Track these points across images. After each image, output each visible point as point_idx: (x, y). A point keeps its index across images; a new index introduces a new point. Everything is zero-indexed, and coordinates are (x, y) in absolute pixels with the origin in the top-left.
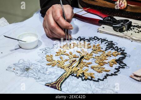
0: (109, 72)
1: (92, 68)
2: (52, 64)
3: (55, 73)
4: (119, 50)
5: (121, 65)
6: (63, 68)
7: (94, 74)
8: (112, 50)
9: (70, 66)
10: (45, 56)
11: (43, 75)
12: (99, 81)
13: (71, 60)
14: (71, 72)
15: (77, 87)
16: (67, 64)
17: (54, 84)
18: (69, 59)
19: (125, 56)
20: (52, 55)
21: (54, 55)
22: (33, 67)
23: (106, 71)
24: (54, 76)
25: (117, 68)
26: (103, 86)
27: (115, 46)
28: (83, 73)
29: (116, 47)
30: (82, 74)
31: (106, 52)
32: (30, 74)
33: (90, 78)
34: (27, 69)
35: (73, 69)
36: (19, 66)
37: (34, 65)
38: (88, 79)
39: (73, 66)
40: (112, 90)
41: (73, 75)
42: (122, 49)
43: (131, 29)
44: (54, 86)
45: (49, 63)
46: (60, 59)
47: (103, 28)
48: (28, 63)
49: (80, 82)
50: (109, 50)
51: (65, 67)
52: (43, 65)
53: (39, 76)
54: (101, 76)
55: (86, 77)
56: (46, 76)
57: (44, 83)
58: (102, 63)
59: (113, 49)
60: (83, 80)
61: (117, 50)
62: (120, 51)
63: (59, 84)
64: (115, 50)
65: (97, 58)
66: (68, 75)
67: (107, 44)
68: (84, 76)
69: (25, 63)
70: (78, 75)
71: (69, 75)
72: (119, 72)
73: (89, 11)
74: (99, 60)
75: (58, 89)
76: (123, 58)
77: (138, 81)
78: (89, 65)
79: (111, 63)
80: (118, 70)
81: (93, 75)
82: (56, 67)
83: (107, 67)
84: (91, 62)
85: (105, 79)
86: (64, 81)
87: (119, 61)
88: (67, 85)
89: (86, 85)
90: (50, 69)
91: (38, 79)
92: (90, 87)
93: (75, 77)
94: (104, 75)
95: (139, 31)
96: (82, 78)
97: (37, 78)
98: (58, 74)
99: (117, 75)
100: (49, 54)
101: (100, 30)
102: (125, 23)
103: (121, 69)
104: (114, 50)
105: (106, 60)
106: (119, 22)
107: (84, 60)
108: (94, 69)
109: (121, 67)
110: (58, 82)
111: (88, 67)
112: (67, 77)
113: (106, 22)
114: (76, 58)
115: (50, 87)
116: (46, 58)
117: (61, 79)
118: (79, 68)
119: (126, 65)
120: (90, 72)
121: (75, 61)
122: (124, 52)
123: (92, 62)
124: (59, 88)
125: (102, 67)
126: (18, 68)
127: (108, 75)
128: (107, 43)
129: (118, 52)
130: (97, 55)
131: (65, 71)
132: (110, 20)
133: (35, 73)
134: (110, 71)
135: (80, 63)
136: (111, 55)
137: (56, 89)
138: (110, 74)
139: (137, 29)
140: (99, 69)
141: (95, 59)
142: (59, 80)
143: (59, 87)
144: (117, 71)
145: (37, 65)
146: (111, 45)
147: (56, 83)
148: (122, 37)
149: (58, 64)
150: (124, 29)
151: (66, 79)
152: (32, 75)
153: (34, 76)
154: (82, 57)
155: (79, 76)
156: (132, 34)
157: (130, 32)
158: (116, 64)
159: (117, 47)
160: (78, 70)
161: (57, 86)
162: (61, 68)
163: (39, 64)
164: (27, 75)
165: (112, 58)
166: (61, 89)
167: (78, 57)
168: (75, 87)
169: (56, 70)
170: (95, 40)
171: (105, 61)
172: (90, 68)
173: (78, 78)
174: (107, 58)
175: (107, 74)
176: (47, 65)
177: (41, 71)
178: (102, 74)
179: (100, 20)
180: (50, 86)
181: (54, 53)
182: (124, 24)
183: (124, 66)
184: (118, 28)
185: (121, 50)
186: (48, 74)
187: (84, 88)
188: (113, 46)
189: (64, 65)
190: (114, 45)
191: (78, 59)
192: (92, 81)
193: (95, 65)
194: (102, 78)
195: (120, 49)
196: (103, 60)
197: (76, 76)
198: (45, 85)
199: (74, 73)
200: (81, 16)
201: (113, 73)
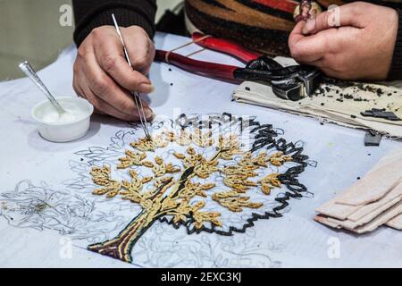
0: (259, 209)
1: (216, 199)
2: (108, 191)
3: (116, 215)
4: (288, 150)
5: (292, 189)
6: (137, 200)
7: (219, 215)
8: (268, 148)
9: (155, 196)
10: (89, 169)
11: (83, 221)
12: (233, 232)
13: (159, 179)
14: (159, 211)
15: (173, 252)
16: (148, 189)
17: (111, 245)
18: (153, 175)
19: (305, 165)
20: (108, 166)
21: (114, 167)
22: (56, 200)
23: (252, 206)
24: (114, 224)
25: (282, 196)
26: (243, 246)
27: (277, 139)
28: (191, 213)
29: (281, 140)
30: (187, 216)
31: (255, 155)
32: (47, 219)
33: (208, 225)
34: (40, 207)
35: (164, 205)
36: (18, 198)
37: (58, 194)
38: (204, 229)
39: (164, 196)
40: (267, 256)
41: (165, 220)
42: (296, 147)
43: (322, 91)
44: (112, 251)
45: (100, 188)
46: (128, 178)
47: (248, 89)
48: (42, 190)
49: (182, 238)
50: (263, 150)
51: (143, 199)
52: (83, 196)
53: (71, 225)
54: (238, 220)
55: (199, 224)
56: (90, 224)
57: (86, 243)
58: (241, 185)
59: (272, 146)
60: (189, 233)
61: (283, 149)
62: (291, 151)
63: (124, 245)
64: (278, 149)
65: (228, 171)
66: (149, 220)
67: (257, 132)
68: (194, 221)
69: (34, 189)
70: (176, 220)
71: (154, 220)
72: (287, 208)
73: (206, 44)
74: (234, 176)
75: (124, 260)
76: (298, 170)
78: (206, 193)
79: (266, 185)
80: (283, 201)
81: (218, 218)
82: (117, 199)
83: (254, 195)
84: (213, 183)
85: (248, 229)
86: (138, 237)
87: (288, 178)
88: (147, 247)
89: (198, 246)
90: (103, 205)
91: (70, 233)
92: (207, 251)
93: (169, 224)
94: (247, 218)
95: (341, 95)
96: (188, 228)
97: (67, 230)
98: (123, 217)
99: (280, 215)
100: (99, 165)
101: (238, 95)
102: (303, 76)
103: (291, 201)
104: (274, 148)
105: (253, 175)
106: (287, 72)
107: (193, 180)
108: (219, 203)
109: (293, 193)
110: (122, 239)
111: (205, 196)
112: (146, 225)
113: (253, 73)
114: (171, 172)
115: (102, 253)
116: (91, 177)
117: (131, 230)
118: (180, 201)
119: (304, 189)
120: (210, 209)
121: (170, 181)
122: (302, 153)
123: (217, 184)
124: (126, 257)
125: (242, 195)
126: (15, 206)
127: (256, 217)
128: (256, 129)
129: (285, 154)
130: (230, 164)
131: (143, 209)
132: (265, 68)
133: (60, 218)
134: (262, 205)
135: (182, 186)
136: (267, 164)
137: (118, 258)
138: (262, 214)
139: (337, 92)
140: (234, 201)
141: (224, 176)
142: (127, 234)
143: (125, 252)
144: (280, 204)
145: (67, 196)
146: (266, 136)
147: (117, 244)
148: (297, 113)
149: (122, 191)
150: (304, 91)
151: (144, 230)
152: (54, 222)
153: (60, 227)
154: (189, 171)
155: (181, 222)
156: (322, 104)
157: (316, 101)
158: (278, 186)
159: (284, 141)
160: (178, 205)
161: (120, 251)
162: (132, 201)
163: (73, 192)
164: (40, 223)
165: (271, 172)
166: (131, 258)
167: (179, 171)
168: (169, 251)
169: (118, 207)
170: (225, 122)
171: (250, 179)
172: (209, 198)
173: (177, 228)
174: (256, 171)
175: (253, 214)
176: (93, 194)
177: (77, 211)
178: (241, 214)
179: (239, 69)
180: (100, 251)
181: (112, 161)
182: (301, 78)
183: (300, 191)
184: (285, 90)
185: (294, 149)
186: (96, 218)
187: (192, 252)
188: (273, 138)
189: (141, 193)
190: (276, 134)
191: (177, 177)
192: (214, 234)
193: (222, 190)
194: (240, 227)
195: (291, 145)
196: (244, 177)
197: (172, 222)
198: (89, 249)
199: (165, 214)
200: (186, 58)
201: (270, 210)
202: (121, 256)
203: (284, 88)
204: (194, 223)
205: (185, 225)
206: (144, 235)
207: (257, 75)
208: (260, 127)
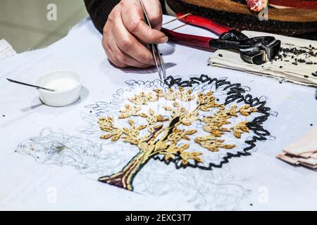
0: (233, 149)
1: (198, 142)
2: (112, 136)
3: (119, 156)
4: (254, 103)
5: (258, 134)
6: (136, 143)
7: (201, 154)
8: (238, 102)
9: (149, 140)
10: (97, 119)
11: (94, 159)
12: (212, 167)
13: (152, 126)
14: (153, 151)
15: (165, 183)
16: (144, 134)
17: (117, 177)
18: (147, 124)
19: (268, 115)
20: (111, 117)
21: (116, 118)
22: (71, 143)
23: (226, 147)
24: (117, 162)
25: (251, 139)
26: (220, 178)
27: (245, 95)
28: (179, 153)
29: (248, 96)
30: (175, 155)
31: (228, 108)
32: (66, 158)
33: (192, 162)
34: (60, 149)
35: (157, 147)
36: (42, 142)
37: (74, 139)
38: (189, 165)
39: (156, 140)
40: (240, 186)
41: (158, 158)
42: (260, 101)
43: (280, 57)
44: (118, 182)
45: (106, 134)
46: (128, 126)
47: (220, 55)
48: (60, 136)
49: (171, 172)
50: (234, 103)
51: (140, 142)
52: (93, 139)
53: (84, 162)
54: (216, 157)
55: (185, 161)
56: (98, 161)
57: (97, 176)
58: (218, 131)
59: (241, 101)
60: (178, 168)
61: (250, 102)
62: (256, 104)
63: (127, 177)
64: (246, 103)
65: (207, 120)
66: (146, 158)
67: (229, 90)
68: (180, 158)
69: (55, 135)
70: (167, 158)
71: (149, 158)
72: (255, 148)
73: (187, 20)
74: (211, 124)
75: (127, 189)
76: (263, 119)
77: (294, 165)
78: (189, 137)
79: (237, 130)
80: (251, 143)
81: (200, 157)
82: (120, 142)
83: (228, 139)
84: (195, 129)
85: (224, 165)
86: (137, 172)
87: (255, 125)
88: (144, 179)
89: (185, 178)
90: (108, 147)
91: (84, 168)
92: (192, 182)
94: (223, 156)
95: (296, 60)
96: (176, 164)
97: (81, 166)
98: (125, 156)
99: (249, 154)
100: (105, 116)
101: (212, 60)
102: (265, 44)
103: (258, 143)
104: (243, 102)
105: (227, 123)
106: (252, 42)
107: (179, 127)
108: (200, 145)
109: (259, 137)
110: (125, 173)
111: (189, 140)
112: (143, 162)
113: (225, 43)
114: (162, 121)
115: (109, 184)
116: (98, 125)
117: (131, 166)
118: (169, 143)
119: (268, 134)
120: (194, 150)
121: (161, 128)
122: (265, 106)
123: (198, 130)
124: (129, 186)
125: (218, 138)
126: (40, 148)
127: (230, 155)
128: (227, 87)
129: (251, 106)
130: (208, 114)
131: (140, 150)
132: (234, 39)
133: (76, 157)
134: (234, 146)
135: (170, 132)
136: (238, 114)
137: (122, 187)
138: (235, 153)
139: (292, 57)
140: (212, 143)
141: (204, 124)
142: (129, 169)
143: (128, 182)
144: (249, 146)
145: (80, 140)
146: (236, 92)
147: (121, 176)
148: (261, 74)
149: (124, 136)
150: (266, 57)
151: (142, 166)
152: (71, 160)
153: (75, 163)
154: (176, 120)
155: (171, 159)
156: (281, 67)
157: (276, 64)
158: (247, 132)
159: (250, 96)
160: (168, 146)
161: (123, 182)
162: (132, 144)
163: (84, 136)
164: (60, 160)
165: (241, 120)
166: (133, 187)
167: (167, 120)
168: (162, 182)
169: (121, 149)
170: (203, 82)
171: (224, 126)
172: (192, 141)
173: (168, 164)
174: (228, 120)
175: (228, 153)
176: (101, 138)
177: (88, 151)
178: (218, 153)
179: (213, 40)
180: (109, 182)
181: (115, 113)
182: (264, 47)
183: (264, 135)
184: (250, 56)
185: (259, 103)
186: (104, 157)
187: (181, 183)
188: (242, 94)
189: (138, 137)
190: (244, 91)
191: (166, 125)
192: (197, 168)
193: (203, 134)
194: (217, 163)
195: (256, 99)
196: (219, 125)
197: (163, 160)
198: (99, 180)
199: (158, 153)
200: (171, 31)
201: (241, 150)
202: (125, 186)
203: (250, 54)
204: (181, 161)
205: (174, 162)
206: (142, 169)
207: (228, 44)
208: (231, 86)
